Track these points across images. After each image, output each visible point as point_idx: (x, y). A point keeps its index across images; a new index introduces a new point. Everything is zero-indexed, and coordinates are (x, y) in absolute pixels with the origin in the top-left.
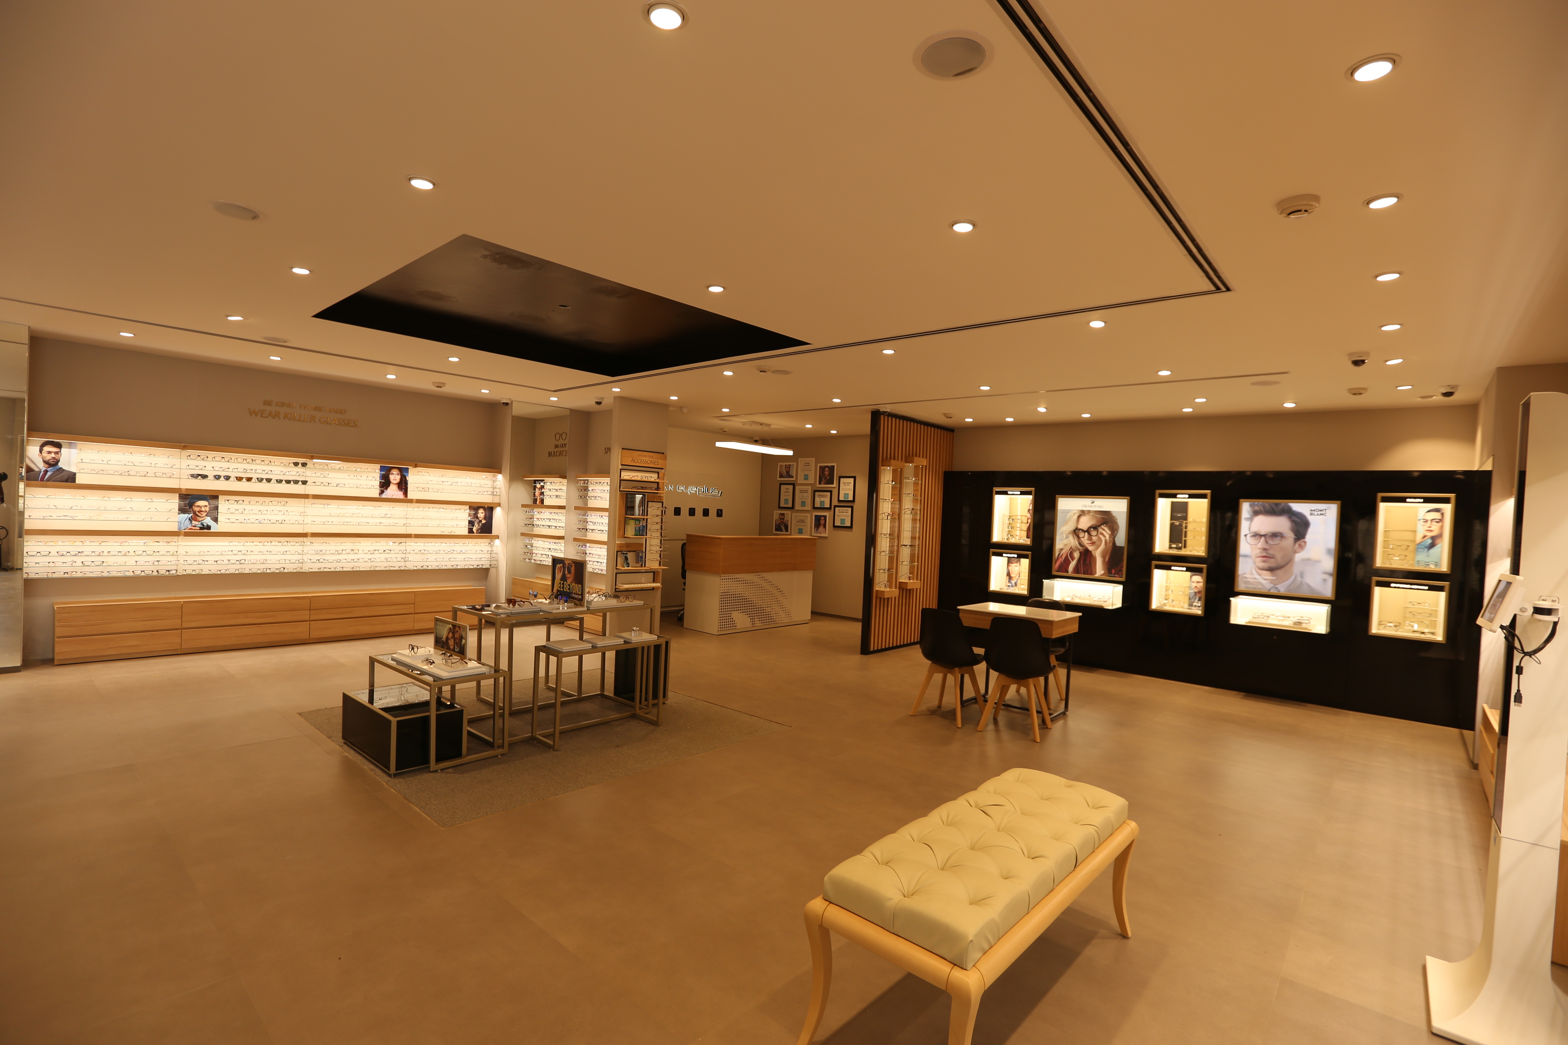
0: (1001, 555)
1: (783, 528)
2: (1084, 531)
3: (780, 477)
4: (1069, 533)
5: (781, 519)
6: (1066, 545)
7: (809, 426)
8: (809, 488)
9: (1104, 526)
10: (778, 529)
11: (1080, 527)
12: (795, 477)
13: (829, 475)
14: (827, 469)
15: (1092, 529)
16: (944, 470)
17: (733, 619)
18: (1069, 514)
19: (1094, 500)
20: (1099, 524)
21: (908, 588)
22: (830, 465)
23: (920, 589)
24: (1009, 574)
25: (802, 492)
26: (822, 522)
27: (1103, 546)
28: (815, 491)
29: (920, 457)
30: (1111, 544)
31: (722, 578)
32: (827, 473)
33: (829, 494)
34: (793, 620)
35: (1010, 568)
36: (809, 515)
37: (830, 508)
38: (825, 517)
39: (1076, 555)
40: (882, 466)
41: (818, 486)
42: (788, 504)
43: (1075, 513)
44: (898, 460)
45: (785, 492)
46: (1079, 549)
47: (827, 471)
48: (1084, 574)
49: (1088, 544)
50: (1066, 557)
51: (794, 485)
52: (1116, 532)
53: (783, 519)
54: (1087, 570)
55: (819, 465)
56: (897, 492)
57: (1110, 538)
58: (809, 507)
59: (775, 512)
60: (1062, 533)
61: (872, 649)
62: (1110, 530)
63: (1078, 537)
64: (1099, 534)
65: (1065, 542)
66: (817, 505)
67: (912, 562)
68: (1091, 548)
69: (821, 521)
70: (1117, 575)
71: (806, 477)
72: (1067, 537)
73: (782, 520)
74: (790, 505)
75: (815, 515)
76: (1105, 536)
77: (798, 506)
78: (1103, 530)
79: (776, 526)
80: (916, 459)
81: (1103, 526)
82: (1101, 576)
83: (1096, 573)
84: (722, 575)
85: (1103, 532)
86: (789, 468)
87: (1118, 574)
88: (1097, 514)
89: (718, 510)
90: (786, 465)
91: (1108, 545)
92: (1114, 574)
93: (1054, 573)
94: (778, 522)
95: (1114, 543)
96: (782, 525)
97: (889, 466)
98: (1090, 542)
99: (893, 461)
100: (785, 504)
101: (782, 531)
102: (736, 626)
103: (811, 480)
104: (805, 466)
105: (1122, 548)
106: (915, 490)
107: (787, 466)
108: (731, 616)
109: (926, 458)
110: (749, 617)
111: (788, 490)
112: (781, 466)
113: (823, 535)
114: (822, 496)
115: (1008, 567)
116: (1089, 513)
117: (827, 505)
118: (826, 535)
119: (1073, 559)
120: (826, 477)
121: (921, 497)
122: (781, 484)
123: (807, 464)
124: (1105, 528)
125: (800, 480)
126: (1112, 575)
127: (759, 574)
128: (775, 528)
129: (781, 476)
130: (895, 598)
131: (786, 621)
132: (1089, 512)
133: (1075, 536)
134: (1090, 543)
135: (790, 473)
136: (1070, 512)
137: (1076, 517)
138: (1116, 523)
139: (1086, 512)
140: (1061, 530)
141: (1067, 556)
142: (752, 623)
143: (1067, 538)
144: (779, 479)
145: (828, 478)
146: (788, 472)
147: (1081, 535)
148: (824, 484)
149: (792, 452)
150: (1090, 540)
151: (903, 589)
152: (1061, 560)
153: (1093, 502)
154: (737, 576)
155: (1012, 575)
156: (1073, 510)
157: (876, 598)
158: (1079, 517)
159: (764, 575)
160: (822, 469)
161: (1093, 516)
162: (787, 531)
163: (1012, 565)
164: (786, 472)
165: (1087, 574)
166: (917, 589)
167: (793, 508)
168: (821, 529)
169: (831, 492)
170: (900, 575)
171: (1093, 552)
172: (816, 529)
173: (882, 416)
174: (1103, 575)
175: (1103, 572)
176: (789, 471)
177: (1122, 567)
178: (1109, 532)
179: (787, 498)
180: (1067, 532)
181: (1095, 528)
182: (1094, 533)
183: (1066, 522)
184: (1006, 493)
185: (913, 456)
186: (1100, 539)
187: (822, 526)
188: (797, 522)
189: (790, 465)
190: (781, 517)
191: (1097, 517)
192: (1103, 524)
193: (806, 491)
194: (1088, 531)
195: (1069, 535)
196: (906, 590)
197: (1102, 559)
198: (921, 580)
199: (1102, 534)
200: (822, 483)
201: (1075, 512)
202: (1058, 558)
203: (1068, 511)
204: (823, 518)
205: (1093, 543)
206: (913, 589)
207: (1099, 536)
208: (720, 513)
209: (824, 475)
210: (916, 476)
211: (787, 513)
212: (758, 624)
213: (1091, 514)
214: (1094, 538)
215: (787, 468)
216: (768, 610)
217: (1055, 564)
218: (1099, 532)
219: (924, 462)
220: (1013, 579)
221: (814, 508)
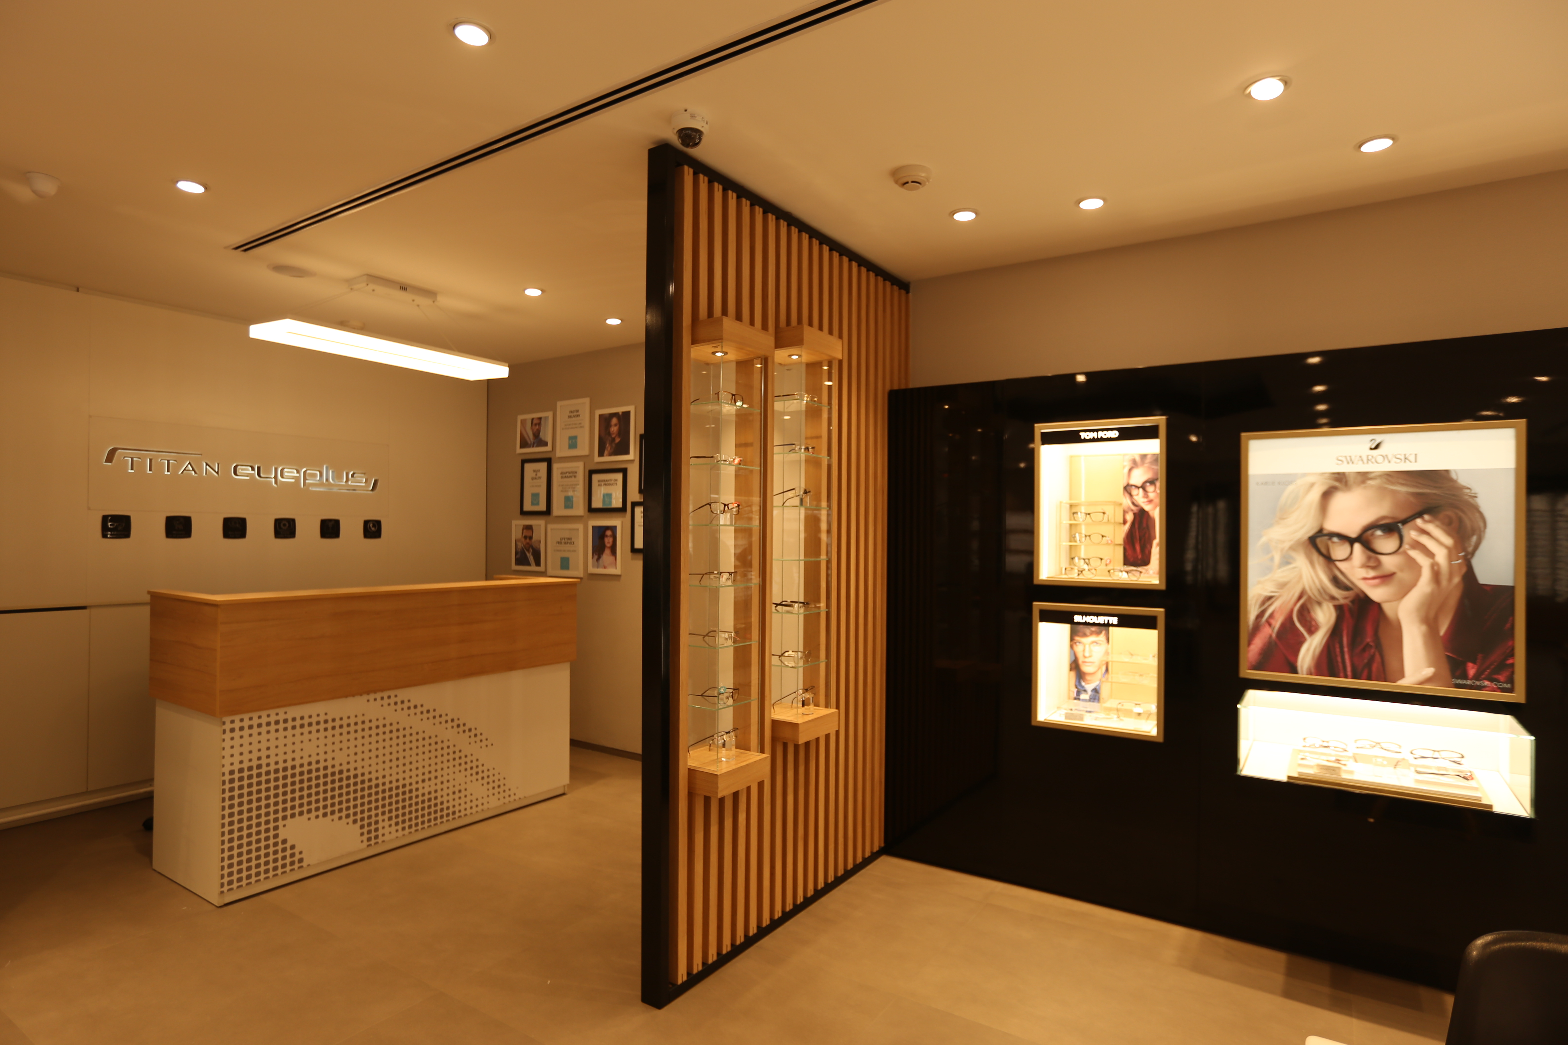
0: (1064, 617)
1: (531, 559)
2: (1351, 541)
3: (522, 446)
4: (1292, 548)
5: (525, 537)
6: (1283, 585)
7: (533, 292)
8: (580, 468)
9: (1426, 521)
10: (522, 560)
11: (1331, 525)
12: (550, 444)
13: (620, 433)
14: (614, 421)
15: (1379, 533)
16: (888, 388)
17: (284, 841)
18: (1291, 488)
19: (1378, 438)
20: (1403, 516)
21: (802, 740)
22: (620, 410)
23: (837, 733)
24: (1075, 665)
25: (565, 475)
26: (608, 541)
27: (1424, 586)
28: (591, 472)
29: (821, 328)
30: (1457, 580)
31: (228, 726)
32: (614, 429)
33: (619, 476)
34: (517, 797)
35: (1079, 649)
36: (580, 526)
37: (623, 509)
38: (613, 529)
39: (1325, 616)
40: (695, 341)
41: (597, 459)
42: (538, 504)
43: (1312, 485)
44: (752, 323)
45: (533, 479)
46: (1333, 598)
47: (616, 425)
48: (1354, 677)
49: (1365, 579)
50: (1288, 624)
51: (549, 461)
52: (1474, 539)
53: (531, 538)
54: (1369, 664)
55: (599, 412)
56: (754, 437)
57: (1450, 558)
58: (580, 509)
59: (515, 523)
60: (1267, 549)
61: (682, 976)
62: (1449, 533)
63: (1328, 559)
64: (1406, 546)
65: (1281, 574)
66: (597, 503)
67: (809, 653)
68: (1376, 594)
69: (606, 540)
70: (1487, 683)
71: (573, 443)
72: (1286, 561)
73: (528, 540)
74: (542, 507)
75: (593, 527)
76: (1430, 554)
77: (558, 509)
78: (1424, 532)
79: (516, 553)
80: (810, 333)
81: (1419, 522)
82: (1421, 683)
83: (1402, 675)
84: (227, 720)
85: (1424, 540)
86: (539, 424)
87: (1492, 680)
88: (1393, 483)
89: (366, 523)
90: (533, 419)
91: (1444, 582)
92: (1477, 677)
93: (1246, 672)
94: (520, 545)
95: (1469, 576)
96: (528, 551)
97: (717, 339)
98: (1372, 574)
99: (729, 324)
100: (533, 504)
101: (529, 564)
102: (301, 860)
103: (583, 449)
104: (570, 417)
105: (1505, 593)
106: (812, 438)
107: (535, 422)
108: (276, 836)
109: (840, 336)
110: (355, 822)
111: (539, 474)
112: (523, 422)
113: (611, 571)
114: (607, 483)
115: (1072, 647)
116: (1363, 482)
117: (617, 502)
118: (617, 571)
119: (1312, 628)
120: (614, 439)
121: (829, 454)
122: (524, 462)
123: (575, 414)
124: (1431, 528)
125: (562, 450)
126: (1469, 682)
127: (385, 694)
128: (516, 559)
129: (524, 444)
130: (761, 785)
131: (494, 804)
132: (1364, 477)
133: (1316, 556)
134: (1374, 578)
135: (541, 435)
136: (1290, 483)
137: (1315, 495)
138: (1476, 509)
139: (1351, 480)
140: (1264, 539)
141: (1289, 619)
142: (366, 836)
143: (1288, 563)
144: (519, 451)
145: (618, 440)
146: (537, 435)
147: (1339, 551)
148: (610, 454)
149: (507, 369)
150: (1373, 568)
151: (785, 745)
152: (1267, 633)
153: (1377, 447)
154: (294, 712)
155: (1085, 668)
156: (1304, 475)
157: (691, 795)
158: (1327, 495)
159: (403, 694)
160: (605, 420)
161: (1381, 489)
162: (538, 564)
163: (1084, 640)
164: (534, 434)
165: (1369, 679)
166: (827, 736)
167: (548, 512)
168: (606, 556)
169: (624, 471)
170: (774, 692)
171: (1387, 608)
172: (596, 557)
173: (688, 173)
174: (1428, 680)
175: (1429, 671)
176: (539, 431)
177: (1511, 654)
178: (1448, 541)
179: (535, 490)
180: (1287, 545)
181: (1391, 527)
182: (1385, 544)
183: (1280, 514)
184: (1073, 437)
185: (800, 321)
186: (1412, 563)
187: (607, 551)
188: (558, 543)
189: (540, 419)
190: (526, 533)
191: (1394, 492)
192: (1420, 515)
193: (573, 474)
194: (1364, 539)
195: (1293, 554)
196: (797, 747)
197: (1424, 628)
198: (838, 707)
199: (1417, 545)
200: (606, 452)
201: (1311, 479)
202: (1257, 628)
203: (1285, 481)
204: (609, 533)
205: (1386, 578)
206: (817, 740)
207: (1405, 553)
208: (372, 529)
209: (609, 434)
210: (813, 389)
211: (538, 523)
212: (391, 835)
213: (1371, 482)
214: (1389, 563)
215: (536, 425)
216: (427, 787)
217: (1249, 643)
218: (1406, 539)
219: (836, 349)
220: (1088, 678)
221: (591, 510)
